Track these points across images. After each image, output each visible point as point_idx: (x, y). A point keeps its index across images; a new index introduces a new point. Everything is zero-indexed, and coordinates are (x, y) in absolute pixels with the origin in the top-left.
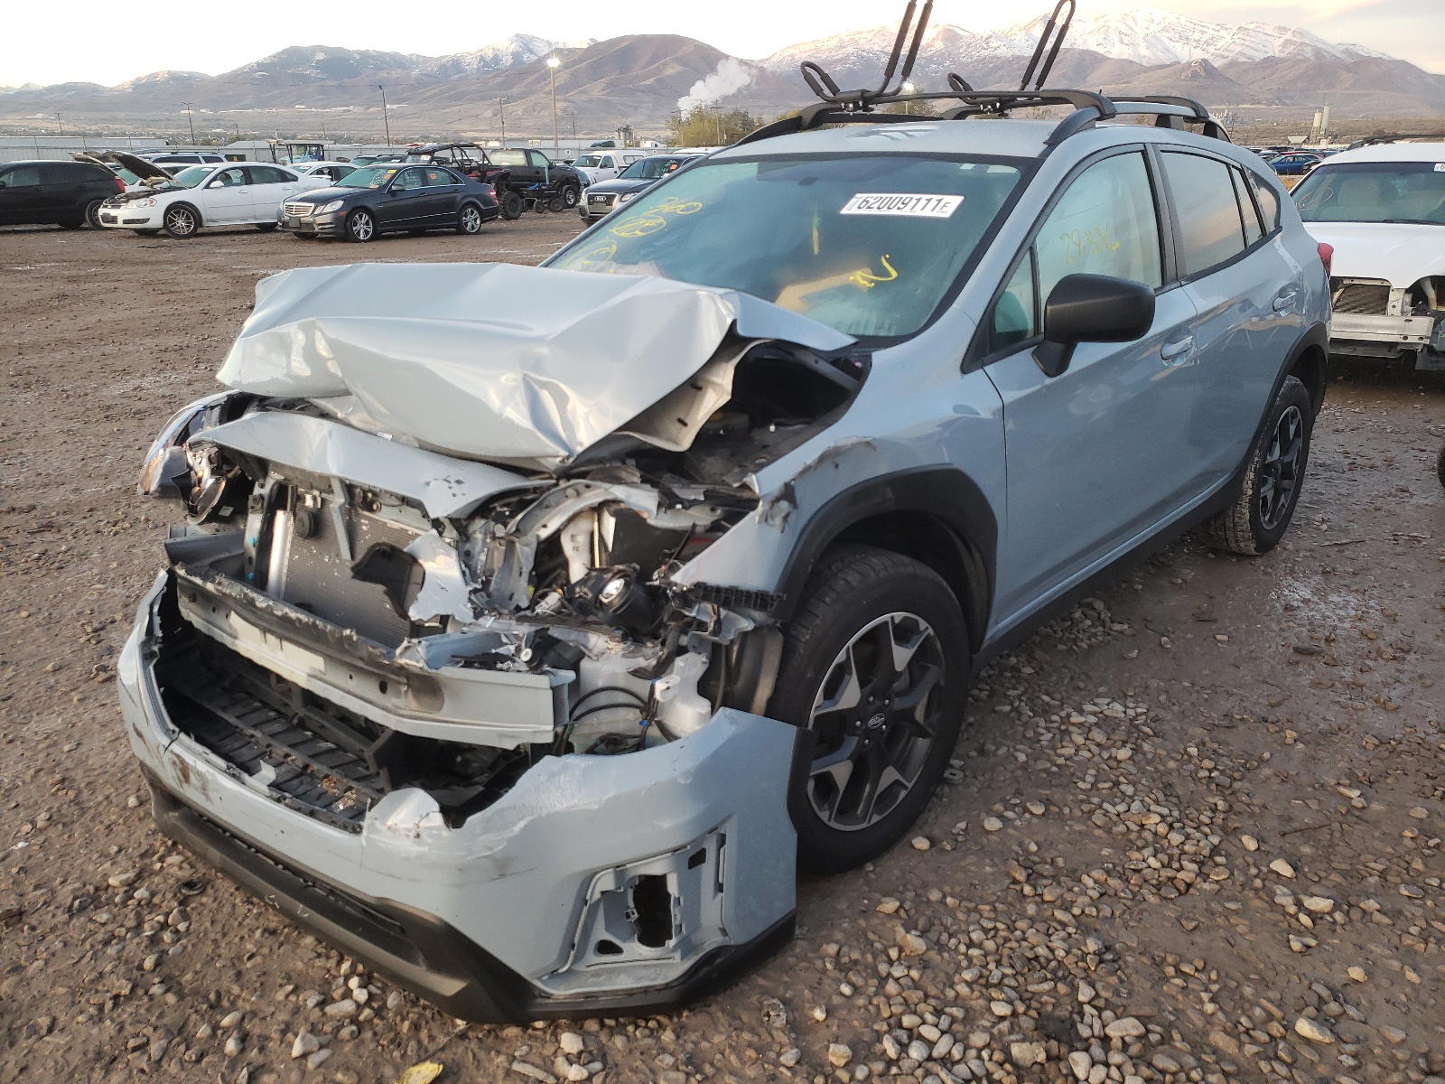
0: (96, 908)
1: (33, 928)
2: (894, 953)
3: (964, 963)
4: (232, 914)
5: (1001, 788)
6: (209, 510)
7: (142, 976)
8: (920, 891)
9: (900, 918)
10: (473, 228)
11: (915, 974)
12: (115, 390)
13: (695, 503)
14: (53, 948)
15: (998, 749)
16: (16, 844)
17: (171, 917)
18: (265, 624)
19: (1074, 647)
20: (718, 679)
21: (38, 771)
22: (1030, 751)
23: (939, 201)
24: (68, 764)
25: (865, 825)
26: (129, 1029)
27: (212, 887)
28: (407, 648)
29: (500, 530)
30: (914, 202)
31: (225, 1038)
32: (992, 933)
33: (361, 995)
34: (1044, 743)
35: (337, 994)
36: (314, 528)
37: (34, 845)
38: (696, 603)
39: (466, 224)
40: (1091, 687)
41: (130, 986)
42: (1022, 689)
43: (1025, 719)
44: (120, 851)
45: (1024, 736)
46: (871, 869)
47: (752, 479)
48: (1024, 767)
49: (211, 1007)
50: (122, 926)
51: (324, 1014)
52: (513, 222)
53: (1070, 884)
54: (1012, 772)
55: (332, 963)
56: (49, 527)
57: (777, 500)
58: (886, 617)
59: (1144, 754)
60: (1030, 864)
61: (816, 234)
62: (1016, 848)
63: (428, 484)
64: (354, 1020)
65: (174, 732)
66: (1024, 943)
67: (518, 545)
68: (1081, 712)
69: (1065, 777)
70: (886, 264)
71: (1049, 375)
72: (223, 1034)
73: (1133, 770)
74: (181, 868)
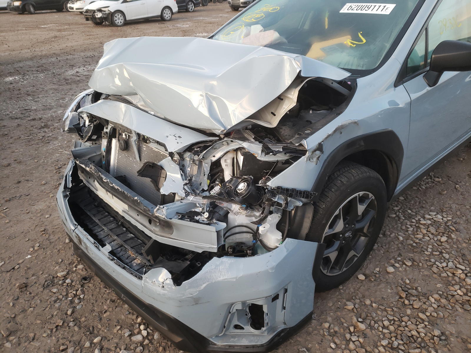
0: (53, 286)
1: (30, 293)
2: (352, 329)
3: (382, 336)
4: (99, 292)
5: (392, 252)
6: (87, 137)
7: (67, 317)
8: (362, 300)
9: (354, 312)
10: (191, 9)
11: (361, 340)
12: (71, 72)
13: (279, 152)
14: (36, 303)
15: (391, 234)
16: (27, 256)
17: (78, 292)
18: (107, 188)
19: (420, 188)
20: (286, 224)
21: (36, 226)
22: (404, 235)
23: (385, 6)
24: (46, 223)
25: (340, 272)
26: (61, 341)
27: (93, 279)
28: (158, 209)
29: (196, 158)
30: (372, 7)
31: (95, 348)
32: (392, 322)
33: (145, 333)
34: (410, 232)
35: (136, 331)
36: (126, 146)
37: (33, 257)
38: (277, 195)
39: (189, 8)
40: (427, 207)
41: (62, 322)
42: (400, 207)
43: (401, 220)
44: (62, 261)
45: (401, 228)
46: (342, 288)
47: (304, 142)
48: (402, 243)
49: (91, 333)
50: (61, 294)
51: (131, 340)
52: (205, 7)
53: (425, 300)
54: (397, 245)
55: (134, 317)
56: (46, 126)
57: (315, 151)
58: (357, 194)
59: (452, 239)
60: (407, 289)
61: (326, 20)
62: (400, 281)
63: (167, 137)
64: (142, 344)
65: (76, 225)
66: (406, 328)
67: (203, 163)
68: (424, 218)
69: (418, 248)
70: (360, 36)
71: (430, 86)
72: (94, 346)
73: (448, 247)
74: (82, 270)
